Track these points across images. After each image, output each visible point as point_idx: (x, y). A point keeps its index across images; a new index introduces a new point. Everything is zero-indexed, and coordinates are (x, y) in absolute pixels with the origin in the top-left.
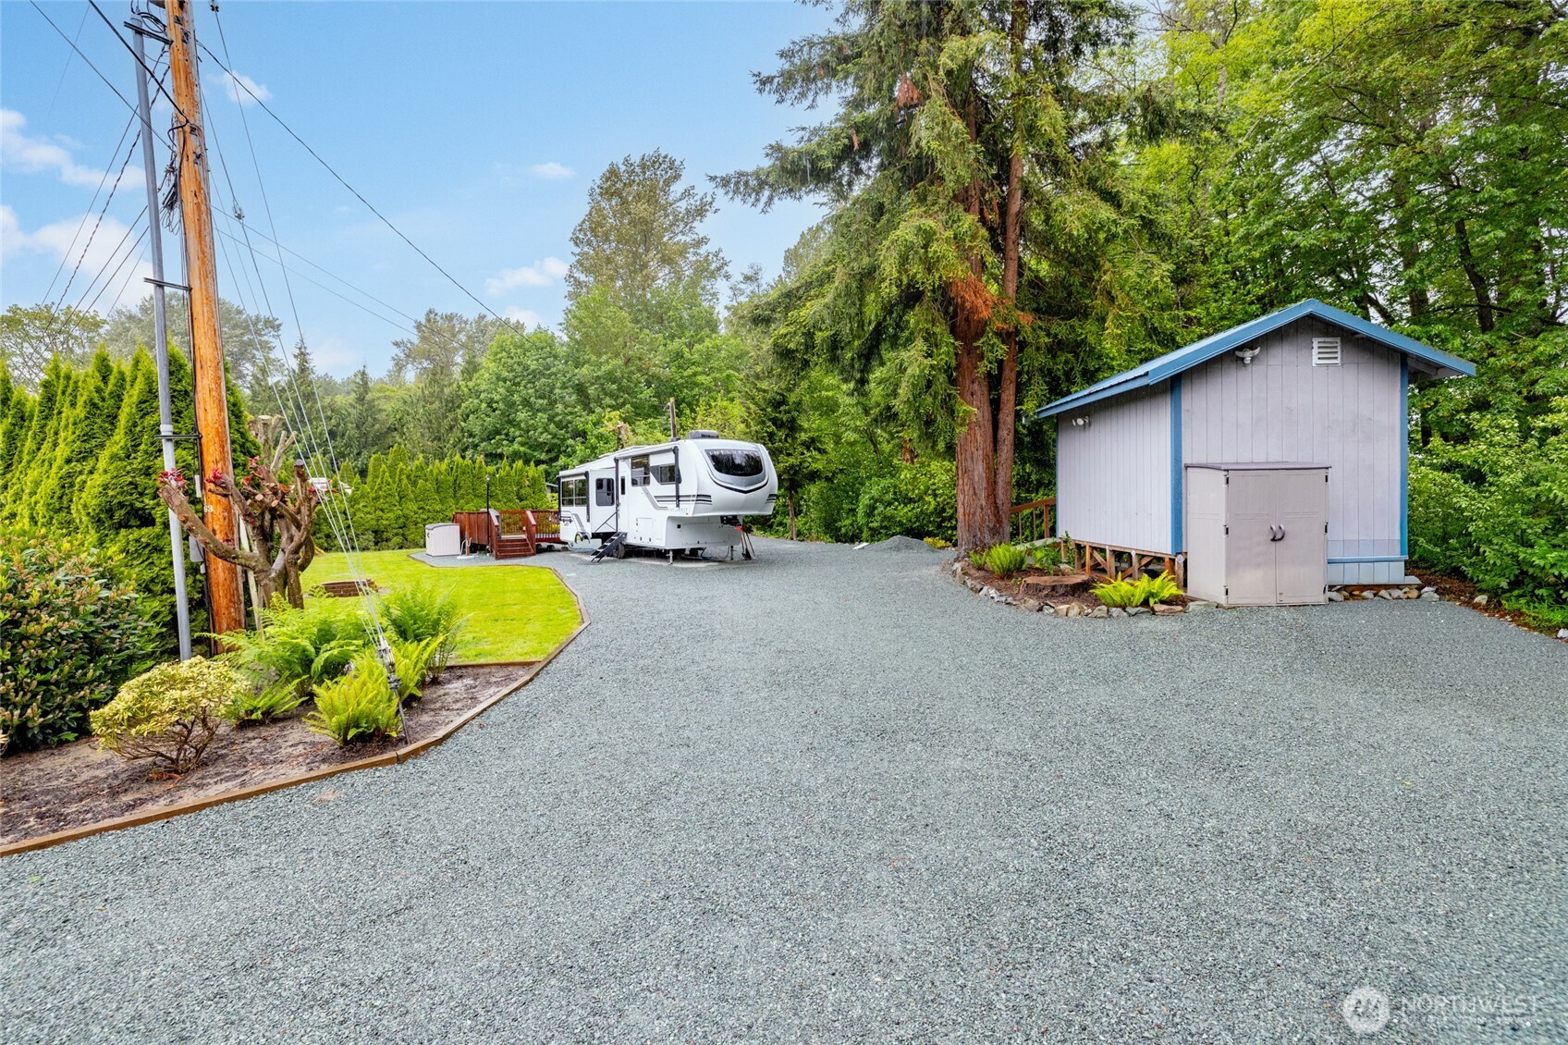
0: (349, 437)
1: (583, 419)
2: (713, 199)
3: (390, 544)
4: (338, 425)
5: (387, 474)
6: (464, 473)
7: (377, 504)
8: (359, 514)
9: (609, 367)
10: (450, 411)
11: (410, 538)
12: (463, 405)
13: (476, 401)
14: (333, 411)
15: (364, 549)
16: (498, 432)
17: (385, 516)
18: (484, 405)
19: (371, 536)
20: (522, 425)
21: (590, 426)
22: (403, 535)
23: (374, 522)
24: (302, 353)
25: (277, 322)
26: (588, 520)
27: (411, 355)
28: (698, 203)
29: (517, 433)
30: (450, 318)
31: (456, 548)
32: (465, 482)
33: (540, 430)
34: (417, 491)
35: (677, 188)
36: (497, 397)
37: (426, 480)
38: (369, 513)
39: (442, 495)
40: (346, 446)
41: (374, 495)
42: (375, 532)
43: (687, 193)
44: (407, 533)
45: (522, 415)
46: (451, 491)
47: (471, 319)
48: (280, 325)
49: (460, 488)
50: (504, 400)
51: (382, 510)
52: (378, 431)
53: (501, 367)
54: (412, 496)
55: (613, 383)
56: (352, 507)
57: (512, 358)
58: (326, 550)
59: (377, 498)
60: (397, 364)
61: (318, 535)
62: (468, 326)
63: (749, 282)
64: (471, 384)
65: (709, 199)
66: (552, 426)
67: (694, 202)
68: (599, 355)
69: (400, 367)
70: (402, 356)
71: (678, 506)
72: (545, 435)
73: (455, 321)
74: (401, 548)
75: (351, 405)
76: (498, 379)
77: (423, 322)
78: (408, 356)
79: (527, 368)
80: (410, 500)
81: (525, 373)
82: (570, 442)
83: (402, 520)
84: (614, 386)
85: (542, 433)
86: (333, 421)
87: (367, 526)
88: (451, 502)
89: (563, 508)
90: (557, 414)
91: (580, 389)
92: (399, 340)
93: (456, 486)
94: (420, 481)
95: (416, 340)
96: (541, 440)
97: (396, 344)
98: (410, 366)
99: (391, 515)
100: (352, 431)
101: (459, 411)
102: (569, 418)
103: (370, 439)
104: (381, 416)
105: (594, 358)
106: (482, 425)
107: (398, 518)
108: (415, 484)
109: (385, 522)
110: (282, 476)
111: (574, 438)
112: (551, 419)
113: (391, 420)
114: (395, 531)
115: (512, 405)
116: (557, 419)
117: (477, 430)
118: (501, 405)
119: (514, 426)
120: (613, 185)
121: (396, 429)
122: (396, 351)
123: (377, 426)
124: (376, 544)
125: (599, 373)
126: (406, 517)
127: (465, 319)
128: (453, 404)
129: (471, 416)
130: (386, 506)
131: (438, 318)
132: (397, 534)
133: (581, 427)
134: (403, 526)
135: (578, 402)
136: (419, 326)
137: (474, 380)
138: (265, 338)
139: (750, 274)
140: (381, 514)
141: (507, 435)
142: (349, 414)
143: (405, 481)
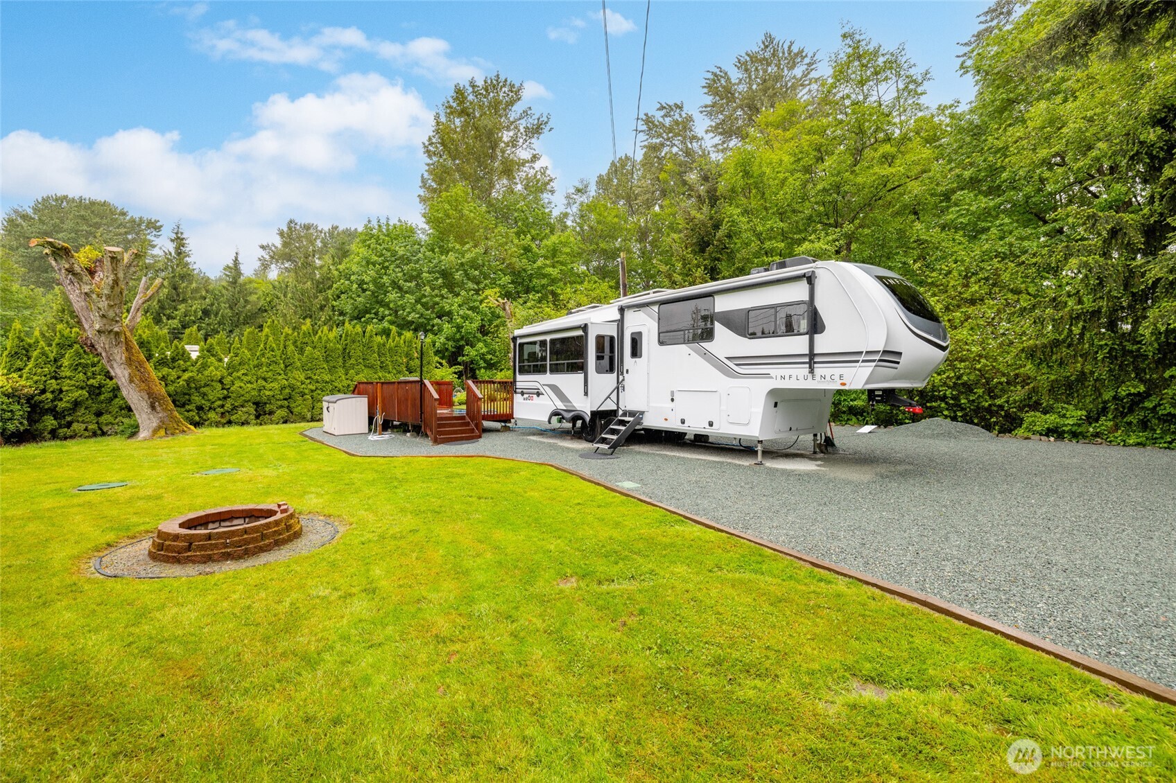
0: (222, 316)
1: (449, 301)
2: (548, 119)
3: (274, 418)
4: (212, 305)
5: (271, 339)
6: (354, 342)
7: (259, 373)
8: (238, 384)
9: (473, 255)
10: (320, 292)
11: (296, 410)
12: (335, 286)
13: (347, 282)
14: (207, 291)
15: (244, 423)
16: (367, 311)
17: (268, 386)
18: (355, 286)
19: (251, 409)
20: (391, 305)
21: (455, 307)
22: (288, 407)
23: (255, 393)
24: (178, 238)
25: (158, 224)
26: (586, 394)
27: (277, 257)
28: (536, 122)
29: (387, 312)
30: (307, 227)
31: (363, 426)
32: (356, 351)
33: (408, 310)
34: (304, 359)
35: (518, 109)
36: (367, 279)
37: (314, 348)
38: (250, 382)
39: (331, 364)
40: (220, 324)
41: (256, 362)
42: (257, 404)
43: (525, 113)
44: (291, 406)
45: (393, 296)
46: (340, 360)
47: (326, 229)
48: (161, 226)
49: (350, 358)
50: (374, 281)
51: (265, 379)
52: (249, 311)
53: (370, 252)
54: (298, 364)
55: (476, 270)
56: (230, 374)
57: (380, 245)
58: (197, 425)
59: (259, 366)
60: (263, 265)
61: (188, 407)
62: (323, 234)
63: (580, 194)
64: (341, 267)
65: (546, 120)
66: (419, 306)
67: (532, 121)
68: (463, 244)
69: (265, 266)
70: (267, 257)
71: (812, 371)
72: (412, 315)
73: (311, 231)
74: (285, 422)
75: (224, 287)
76: (368, 263)
77: (285, 229)
78: (272, 257)
79: (394, 253)
80: (297, 369)
81: (393, 259)
82: (437, 321)
83: (287, 391)
84: (477, 273)
85: (410, 313)
86: (207, 300)
87: (248, 397)
88: (341, 372)
89: (519, 377)
90: (424, 296)
91: (445, 274)
92: (265, 244)
93: (346, 355)
94: (309, 348)
95: (279, 246)
96: (410, 319)
97: (263, 247)
98: (273, 266)
99: (275, 385)
100: (225, 311)
101: (330, 292)
102: (437, 299)
103: (241, 318)
104: (253, 298)
105: (458, 246)
106: (353, 304)
107: (283, 388)
108: (302, 351)
109: (268, 393)
110: (144, 336)
111: (440, 317)
112: (418, 301)
113: (262, 302)
114: (279, 403)
115: (380, 285)
116: (424, 300)
117: (348, 308)
118: (371, 287)
119: (382, 306)
120: (461, 104)
121: (266, 311)
122: (262, 253)
123: (249, 307)
124: (257, 417)
125: (463, 260)
126: (293, 388)
127: (319, 228)
128: (322, 285)
129: (343, 296)
130: (270, 374)
131: (298, 227)
132: (282, 407)
133: (447, 308)
134: (289, 398)
135: (444, 285)
136: (281, 234)
137: (344, 264)
138: (148, 237)
139: (581, 187)
140: (264, 383)
141: (376, 314)
142: (223, 296)
143: (291, 348)
